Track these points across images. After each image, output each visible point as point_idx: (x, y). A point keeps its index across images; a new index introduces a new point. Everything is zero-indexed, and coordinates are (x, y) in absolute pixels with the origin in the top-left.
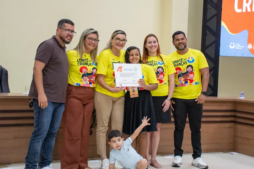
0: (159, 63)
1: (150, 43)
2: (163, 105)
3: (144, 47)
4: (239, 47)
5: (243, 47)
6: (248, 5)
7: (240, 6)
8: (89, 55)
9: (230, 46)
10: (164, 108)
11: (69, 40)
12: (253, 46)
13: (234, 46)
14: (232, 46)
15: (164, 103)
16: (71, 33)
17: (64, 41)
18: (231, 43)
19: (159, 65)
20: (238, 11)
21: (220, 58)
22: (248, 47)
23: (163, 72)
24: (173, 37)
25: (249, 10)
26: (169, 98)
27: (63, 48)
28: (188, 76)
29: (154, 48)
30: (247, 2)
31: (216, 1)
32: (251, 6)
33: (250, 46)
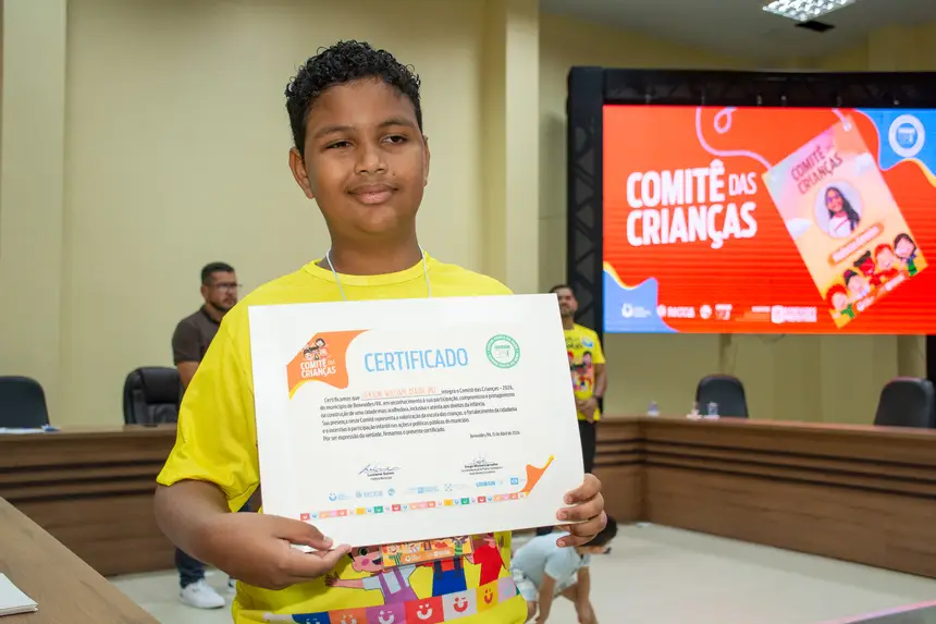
4: (642, 313)
5: (648, 312)
6: (653, 230)
7: (639, 232)
9: (624, 311)
12: (667, 310)
14: (628, 310)
18: (625, 306)
20: (634, 241)
22: (659, 312)
25: (656, 241)
28: (585, 371)
30: (652, 224)
31: (590, 224)
32: (660, 231)
33: (662, 311)
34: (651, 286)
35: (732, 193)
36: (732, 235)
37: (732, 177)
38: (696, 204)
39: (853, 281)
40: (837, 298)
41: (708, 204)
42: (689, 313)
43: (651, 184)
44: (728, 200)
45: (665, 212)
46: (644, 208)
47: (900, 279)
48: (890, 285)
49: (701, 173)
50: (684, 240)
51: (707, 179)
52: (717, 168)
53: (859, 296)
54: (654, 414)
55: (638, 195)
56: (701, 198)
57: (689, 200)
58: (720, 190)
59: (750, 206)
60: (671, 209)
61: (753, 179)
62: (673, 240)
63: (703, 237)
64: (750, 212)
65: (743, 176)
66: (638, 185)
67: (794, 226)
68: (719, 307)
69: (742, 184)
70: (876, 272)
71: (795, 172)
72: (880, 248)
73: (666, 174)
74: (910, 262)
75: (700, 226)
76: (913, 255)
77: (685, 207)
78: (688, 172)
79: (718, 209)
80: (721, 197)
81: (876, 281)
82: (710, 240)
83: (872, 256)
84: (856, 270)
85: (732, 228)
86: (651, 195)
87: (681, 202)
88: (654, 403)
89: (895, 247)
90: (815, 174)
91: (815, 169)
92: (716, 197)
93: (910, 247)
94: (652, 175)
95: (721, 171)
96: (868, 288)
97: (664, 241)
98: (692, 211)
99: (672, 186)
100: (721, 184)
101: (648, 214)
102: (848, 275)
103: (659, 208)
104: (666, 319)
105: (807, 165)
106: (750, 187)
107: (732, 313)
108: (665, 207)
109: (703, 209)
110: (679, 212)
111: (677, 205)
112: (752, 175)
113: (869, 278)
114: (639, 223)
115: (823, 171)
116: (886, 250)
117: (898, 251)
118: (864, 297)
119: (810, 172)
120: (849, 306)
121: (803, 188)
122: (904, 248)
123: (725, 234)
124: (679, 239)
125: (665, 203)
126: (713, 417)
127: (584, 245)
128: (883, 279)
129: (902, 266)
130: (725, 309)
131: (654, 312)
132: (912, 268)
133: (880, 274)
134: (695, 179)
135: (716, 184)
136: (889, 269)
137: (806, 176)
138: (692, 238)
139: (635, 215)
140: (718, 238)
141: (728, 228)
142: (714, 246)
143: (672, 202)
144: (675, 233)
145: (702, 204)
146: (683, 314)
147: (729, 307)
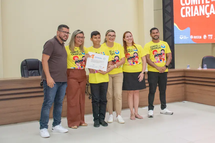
0: (134, 50)
1: (128, 37)
2: (139, 77)
3: (123, 40)
4: (186, 38)
5: (188, 37)
6: (189, 13)
7: (184, 13)
8: (79, 48)
9: (180, 37)
10: (139, 79)
11: (66, 39)
12: (193, 37)
13: (182, 37)
14: (181, 37)
15: (139, 76)
16: (67, 34)
17: (62, 39)
18: (181, 36)
19: (135, 52)
20: (183, 16)
21: (175, 45)
22: (191, 38)
23: (138, 56)
24: (151, 31)
25: (189, 16)
26: (143, 72)
27: (62, 45)
28: (162, 56)
29: (130, 40)
31: (170, 12)
32: (190, 13)
33: (192, 37)
34: (188, 30)
35: (212, 1)
36: (212, 13)
38: (201, 4)
41: (205, 4)
42: (200, 37)
44: (211, 3)
45: (192, 7)
46: (186, 6)
50: (198, 15)
54: (189, 68)
55: (184, 2)
56: (203, 3)
57: (199, 3)
60: (194, 6)
62: (194, 15)
63: (204, 14)
68: (209, 35)
75: (203, 10)
77: (198, 6)
79: (208, 6)
80: (209, 2)
82: (206, 15)
85: (213, 11)
86: (188, 2)
87: (197, 4)
88: (189, 65)
92: (207, 2)
97: (192, 15)
98: (200, 6)
101: (187, 8)
103: (190, 6)
104: (193, 39)
107: (213, 37)
108: (192, 5)
109: (204, 6)
110: (196, 7)
111: (195, 5)
114: (184, 11)
123: (210, 14)
124: (196, 15)
125: (192, 4)
126: (205, 69)
127: (168, 18)
131: (189, 38)
138: (200, 15)
139: (184, 8)
140: (208, 15)
141: (211, 12)
142: (207, 17)
143: (194, 4)
144: (195, 14)
145: (203, 4)
146: (198, 38)
147: (212, 35)
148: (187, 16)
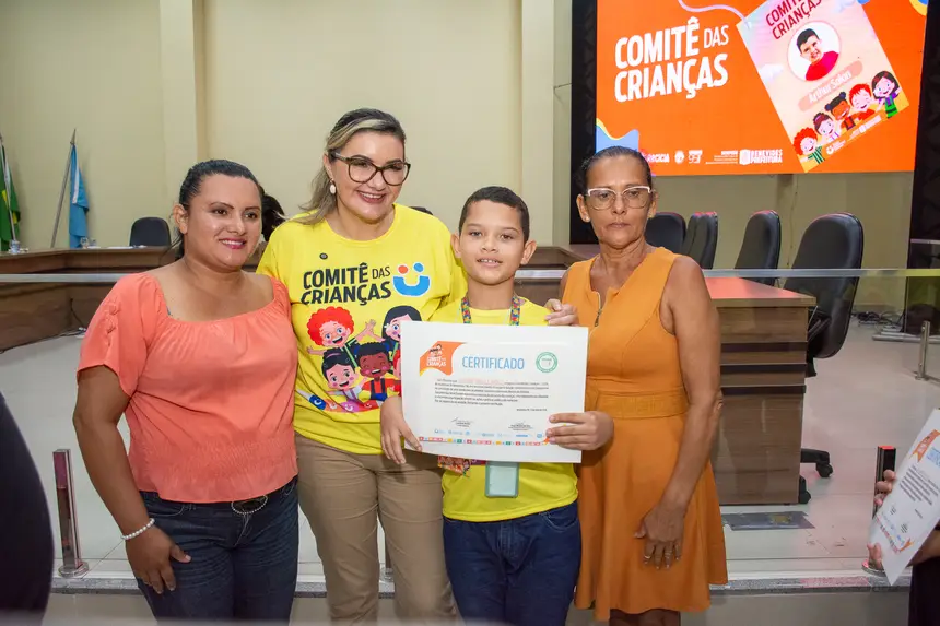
6: (636, 87)
7: (624, 91)
20: (621, 98)
25: (638, 96)
30: (635, 82)
32: (641, 88)
34: (633, 137)
35: (706, 46)
36: (705, 85)
37: (706, 31)
38: (673, 60)
39: (824, 125)
40: (806, 143)
41: (684, 58)
42: (667, 159)
43: (635, 45)
44: (703, 53)
45: (646, 70)
46: (630, 68)
47: (876, 120)
48: (863, 128)
49: (678, 31)
50: (663, 93)
51: (684, 36)
52: (693, 24)
53: (830, 140)
55: (624, 58)
56: (678, 55)
57: (667, 57)
58: (695, 45)
59: (723, 57)
60: (652, 67)
61: (725, 30)
62: (652, 94)
63: (679, 90)
64: (722, 63)
65: (717, 29)
66: (624, 48)
67: (766, 72)
68: (691, 152)
69: (716, 37)
70: (849, 115)
71: (770, 17)
72: (856, 90)
73: (648, 36)
74: (889, 102)
75: (677, 78)
76: (894, 95)
77: (664, 64)
78: (667, 32)
79: (692, 62)
80: (696, 52)
81: (849, 123)
82: (685, 92)
83: (847, 98)
84: (829, 113)
85: (706, 79)
86: (635, 57)
87: (660, 59)
89: (874, 88)
90: (790, 17)
91: (791, 13)
92: (691, 51)
93: (893, 85)
94: (636, 38)
95: (697, 27)
96: (840, 131)
97: (646, 95)
98: (670, 66)
99: (652, 46)
100: (696, 39)
101: (632, 73)
102: (820, 118)
103: (641, 67)
105: (782, 9)
106: (723, 39)
107: (703, 157)
108: (646, 66)
109: (680, 64)
110: (658, 69)
111: (657, 63)
112: (726, 27)
113: (841, 121)
114: (625, 82)
115: (799, 14)
116: (863, 91)
117: (876, 92)
118: (835, 141)
119: (786, 17)
120: (819, 150)
121: (778, 33)
122: (884, 86)
123: (699, 86)
124: (658, 93)
125: (646, 62)
128: (856, 121)
129: (879, 107)
130: (696, 154)
132: (890, 108)
133: (855, 116)
134: (673, 38)
135: (691, 39)
136: (865, 110)
137: (781, 20)
138: (669, 91)
139: (622, 75)
140: (692, 90)
141: (701, 81)
142: (688, 97)
143: (653, 61)
144: (655, 88)
145: (679, 60)
146: (660, 160)
147: (699, 153)
148: (631, 97)
